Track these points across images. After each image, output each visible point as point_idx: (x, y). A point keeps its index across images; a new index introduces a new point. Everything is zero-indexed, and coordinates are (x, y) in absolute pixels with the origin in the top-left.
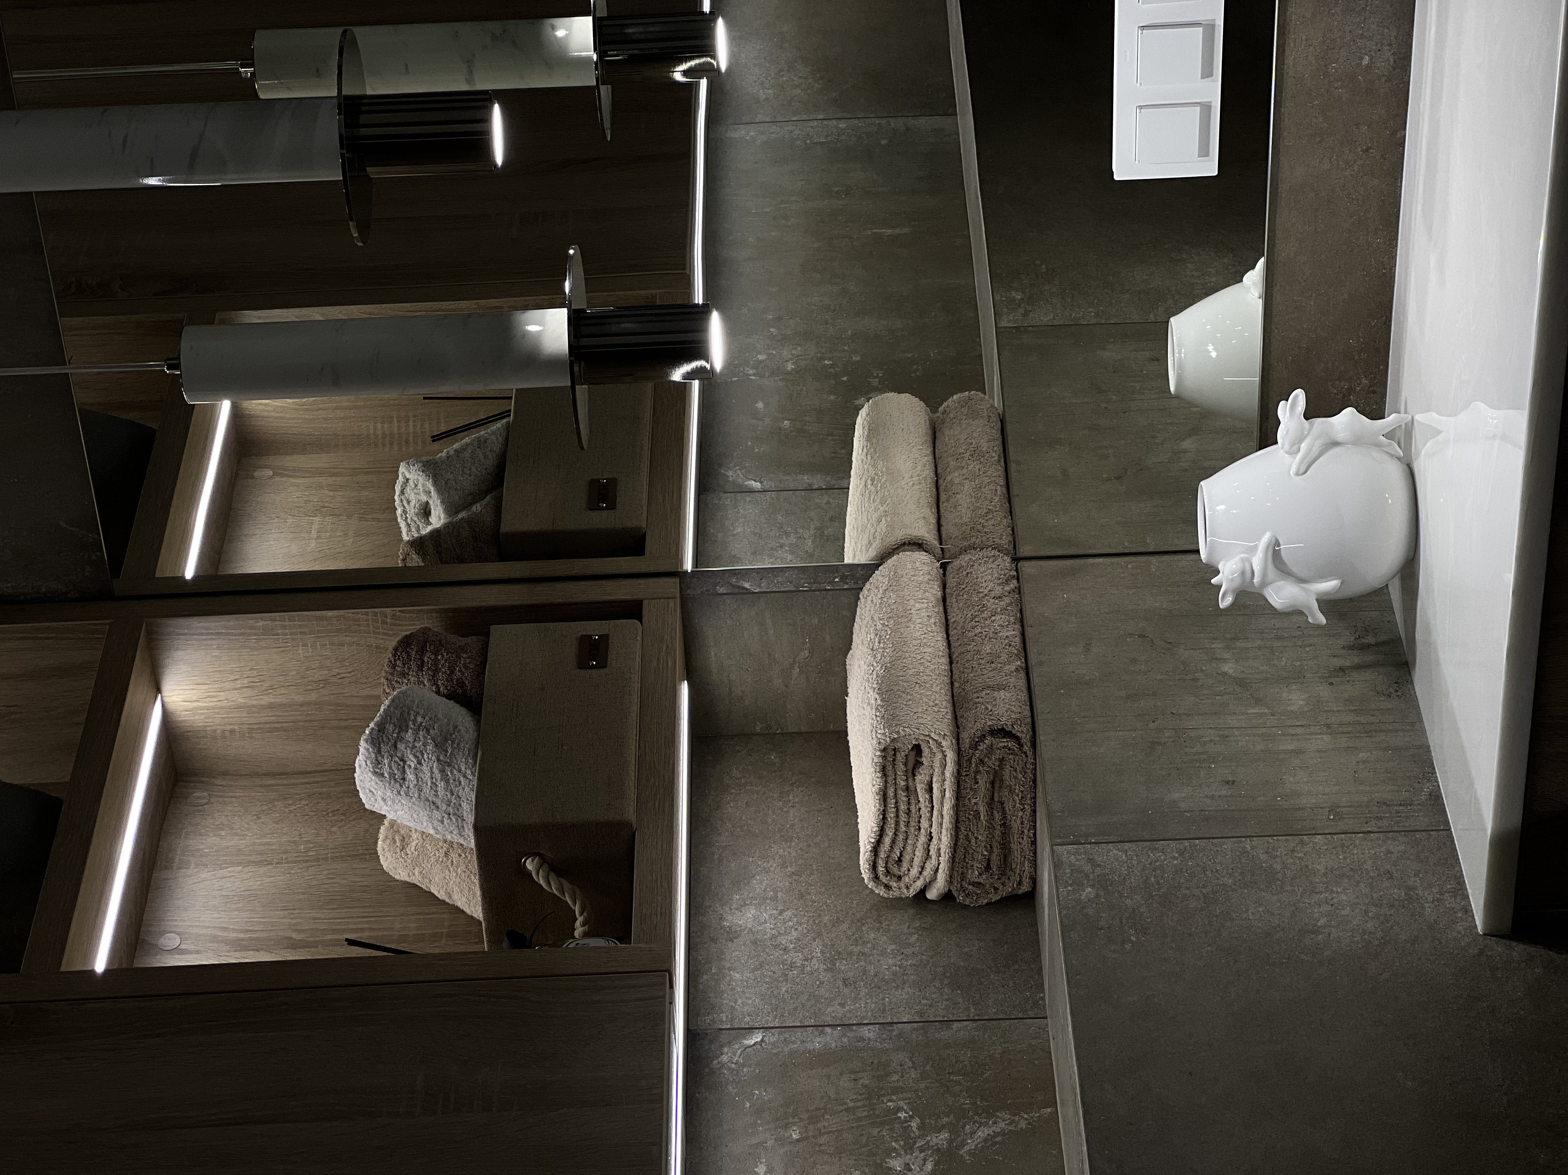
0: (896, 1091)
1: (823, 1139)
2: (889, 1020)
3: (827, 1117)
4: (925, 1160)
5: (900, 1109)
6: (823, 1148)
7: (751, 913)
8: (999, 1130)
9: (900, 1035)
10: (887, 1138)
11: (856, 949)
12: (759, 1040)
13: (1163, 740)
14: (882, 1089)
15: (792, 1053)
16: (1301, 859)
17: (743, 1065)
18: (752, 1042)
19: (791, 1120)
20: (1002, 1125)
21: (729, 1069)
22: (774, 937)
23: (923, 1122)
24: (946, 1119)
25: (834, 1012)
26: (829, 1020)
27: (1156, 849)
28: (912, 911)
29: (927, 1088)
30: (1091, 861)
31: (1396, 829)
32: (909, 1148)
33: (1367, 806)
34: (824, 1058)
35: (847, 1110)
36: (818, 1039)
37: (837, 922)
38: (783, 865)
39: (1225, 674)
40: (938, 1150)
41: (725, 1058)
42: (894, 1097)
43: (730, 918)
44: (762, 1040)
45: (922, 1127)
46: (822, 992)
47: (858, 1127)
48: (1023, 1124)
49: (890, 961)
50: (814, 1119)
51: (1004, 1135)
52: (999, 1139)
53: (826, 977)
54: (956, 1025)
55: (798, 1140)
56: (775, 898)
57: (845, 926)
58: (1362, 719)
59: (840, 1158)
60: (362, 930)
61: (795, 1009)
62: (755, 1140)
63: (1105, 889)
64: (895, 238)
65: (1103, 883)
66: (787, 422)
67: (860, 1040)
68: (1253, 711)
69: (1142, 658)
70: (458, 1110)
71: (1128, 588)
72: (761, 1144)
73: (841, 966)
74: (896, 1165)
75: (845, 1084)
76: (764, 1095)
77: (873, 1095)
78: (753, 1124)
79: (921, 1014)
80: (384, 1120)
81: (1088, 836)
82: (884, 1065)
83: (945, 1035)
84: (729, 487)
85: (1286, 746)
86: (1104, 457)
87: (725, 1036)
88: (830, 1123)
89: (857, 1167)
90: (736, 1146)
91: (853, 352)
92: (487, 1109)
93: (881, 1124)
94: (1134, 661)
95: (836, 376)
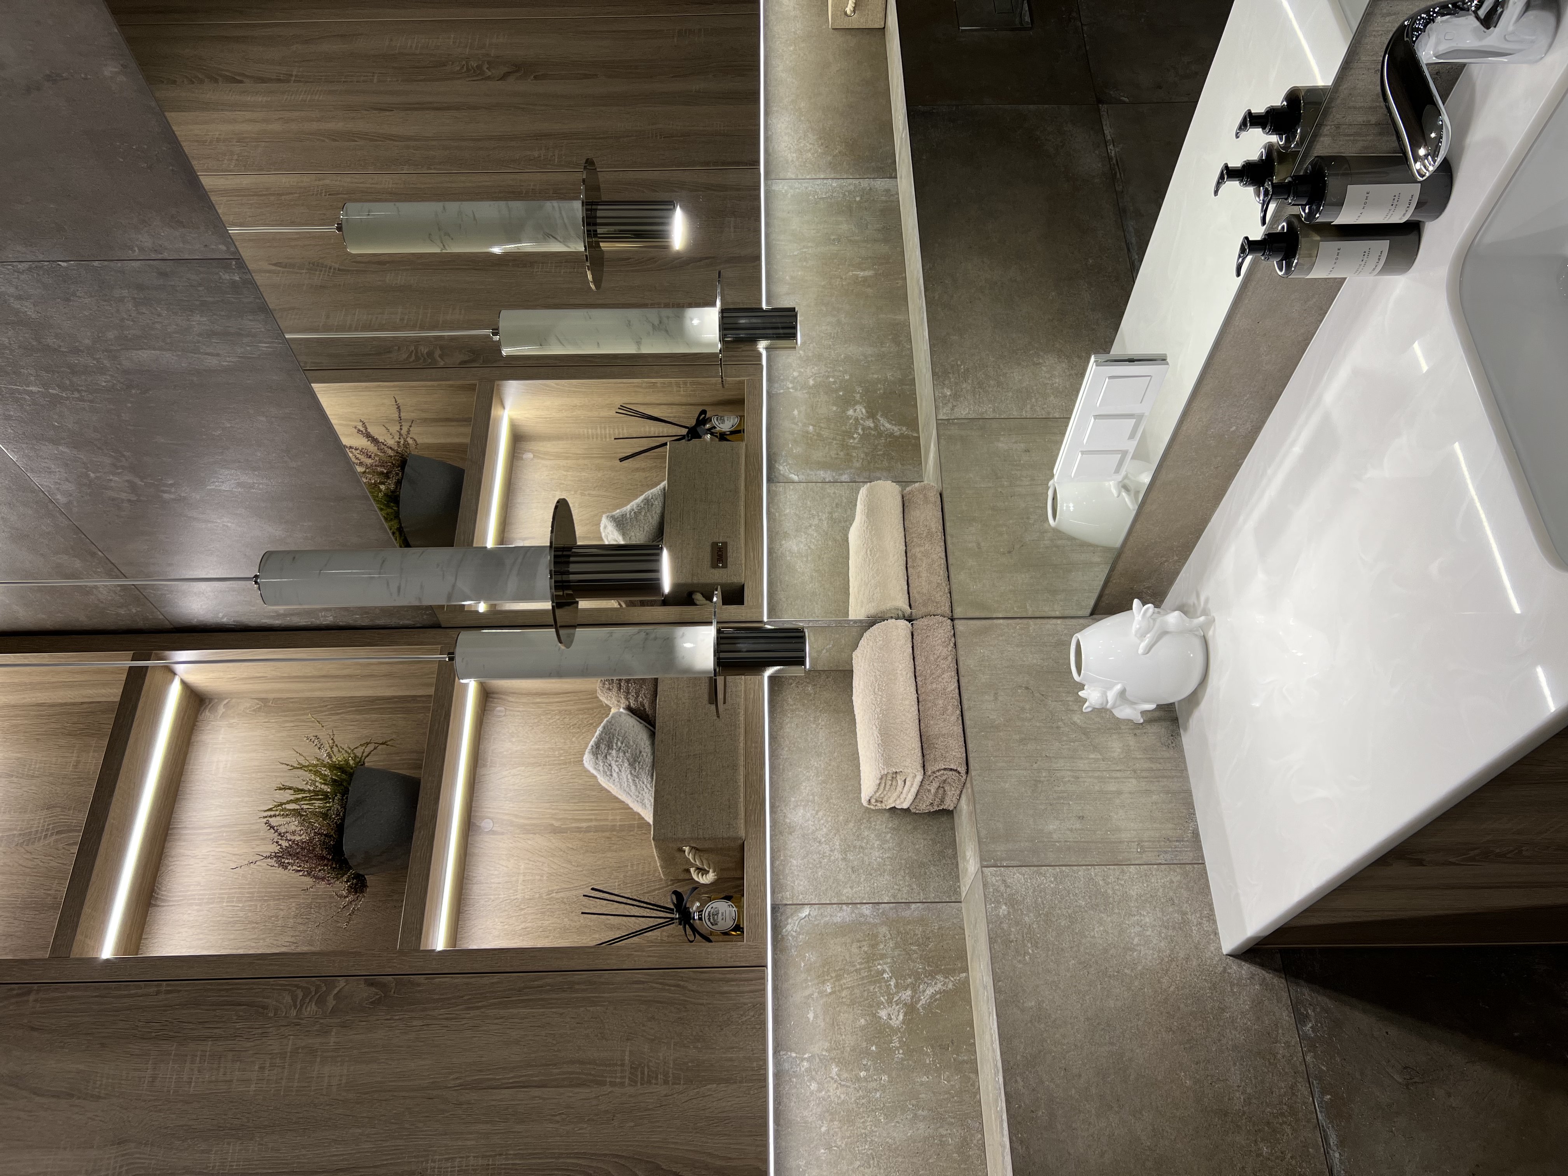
0: (883, 956)
1: (844, 994)
2: (877, 901)
3: (845, 976)
4: (899, 1011)
5: (884, 971)
6: (844, 1000)
7: (801, 812)
8: (937, 990)
9: (883, 913)
10: (878, 994)
11: (858, 843)
12: (807, 913)
13: (1042, 779)
14: (874, 955)
15: (826, 925)
16: (1122, 885)
17: (799, 934)
18: (803, 915)
19: (826, 978)
20: (939, 985)
21: (792, 936)
22: (813, 832)
23: (897, 982)
24: (909, 980)
25: (847, 893)
26: (844, 899)
27: (1041, 873)
28: (887, 815)
29: (899, 955)
30: (1004, 881)
31: (1175, 862)
32: (890, 1002)
33: (1159, 841)
34: (843, 929)
35: (856, 970)
36: (839, 914)
37: (847, 822)
38: (817, 775)
39: (1074, 723)
40: (905, 1004)
41: (789, 927)
42: (881, 962)
43: (789, 816)
44: (809, 914)
45: (896, 986)
46: (841, 877)
47: (862, 984)
48: (950, 986)
49: (877, 854)
50: (839, 978)
51: (941, 993)
52: (938, 996)
53: (842, 865)
54: (913, 906)
55: (830, 994)
56: (813, 801)
57: (851, 825)
58: (1154, 766)
59: (853, 1010)
60: (591, 820)
61: (827, 889)
62: (807, 993)
63: (1013, 907)
64: (865, 279)
65: (1012, 902)
66: (811, 427)
67: (862, 915)
68: (1092, 756)
69: (1028, 707)
70: (649, 1082)
71: (1017, 646)
72: (810, 995)
73: (850, 856)
74: (883, 1014)
75: (854, 950)
76: (811, 956)
77: (870, 959)
78: (806, 980)
79: (894, 896)
80: (608, 1089)
81: (1002, 860)
82: (875, 936)
83: (907, 913)
84: (781, 478)
85: (1112, 787)
86: (1001, 534)
87: (789, 910)
88: (847, 980)
89: (863, 1016)
90: (797, 997)
91: (845, 372)
92: (666, 1082)
93: (875, 982)
94: (1023, 709)
95: (837, 391)
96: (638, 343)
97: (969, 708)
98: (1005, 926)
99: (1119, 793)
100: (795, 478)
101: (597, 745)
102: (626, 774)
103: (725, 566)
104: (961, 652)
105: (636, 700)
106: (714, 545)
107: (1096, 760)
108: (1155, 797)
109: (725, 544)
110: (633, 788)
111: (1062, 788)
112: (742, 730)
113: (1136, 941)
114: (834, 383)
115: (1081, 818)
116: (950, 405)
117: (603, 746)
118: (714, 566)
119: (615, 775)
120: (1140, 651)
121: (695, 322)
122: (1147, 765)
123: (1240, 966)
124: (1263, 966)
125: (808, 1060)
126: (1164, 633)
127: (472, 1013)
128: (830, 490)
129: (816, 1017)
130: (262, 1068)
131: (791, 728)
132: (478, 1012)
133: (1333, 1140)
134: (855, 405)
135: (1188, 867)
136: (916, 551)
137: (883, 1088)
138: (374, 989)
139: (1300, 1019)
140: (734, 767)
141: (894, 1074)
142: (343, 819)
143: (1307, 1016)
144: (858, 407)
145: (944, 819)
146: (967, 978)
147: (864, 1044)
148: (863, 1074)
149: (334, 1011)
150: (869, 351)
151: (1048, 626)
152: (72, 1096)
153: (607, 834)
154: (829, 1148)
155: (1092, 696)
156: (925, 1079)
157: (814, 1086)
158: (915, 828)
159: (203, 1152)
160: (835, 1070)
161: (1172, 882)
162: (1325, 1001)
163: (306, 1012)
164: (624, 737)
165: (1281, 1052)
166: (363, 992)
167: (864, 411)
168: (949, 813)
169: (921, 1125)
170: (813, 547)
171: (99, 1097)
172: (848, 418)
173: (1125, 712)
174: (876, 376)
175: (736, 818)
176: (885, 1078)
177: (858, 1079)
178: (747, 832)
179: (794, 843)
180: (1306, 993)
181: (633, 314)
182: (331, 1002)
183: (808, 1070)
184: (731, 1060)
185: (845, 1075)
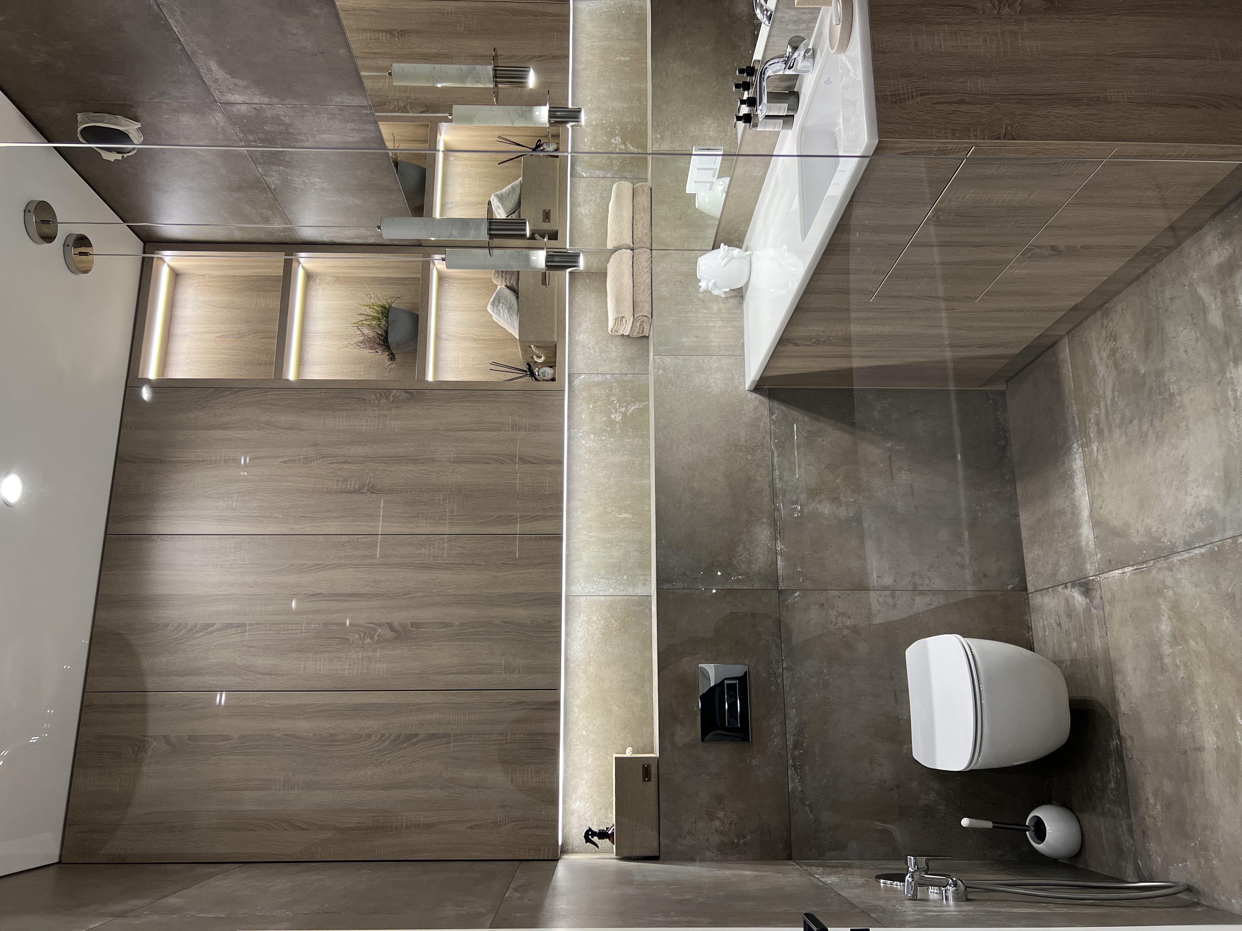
0: (614, 395)
1: (597, 409)
2: (613, 373)
4: (619, 415)
5: (614, 400)
6: (597, 411)
7: (582, 336)
8: (636, 408)
9: (615, 378)
10: (611, 409)
11: (606, 349)
12: (584, 377)
13: (683, 321)
14: (611, 394)
15: (591, 382)
16: (710, 364)
17: (581, 385)
18: (582, 378)
19: (590, 402)
20: (637, 406)
21: (576, 385)
22: (587, 344)
24: (625, 404)
25: (601, 369)
26: (599, 372)
27: (678, 358)
28: (620, 338)
29: (621, 394)
30: (662, 361)
31: (733, 355)
32: (616, 412)
33: (727, 347)
34: (598, 384)
35: (603, 400)
36: (597, 378)
37: (602, 340)
38: (590, 320)
39: (697, 297)
40: (622, 413)
41: (575, 383)
42: (613, 397)
43: (576, 337)
45: (619, 406)
46: (598, 363)
47: (605, 405)
48: (641, 406)
49: (614, 354)
50: (595, 402)
52: (636, 410)
53: (599, 358)
54: (628, 375)
55: (592, 408)
56: (587, 331)
58: (730, 316)
59: (601, 414)
60: (490, 336)
61: (592, 368)
62: (582, 407)
63: (665, 371)
64: (625, 62)
65: (664, 369)
66: (593, 148)
67: (606, 378)
68: (705, 311)
69: (680, 290)
70: (519, 430)
71: (679, 263)
72: (584, 409)
73: (603, 355)
74: (613, 416)
75: (603, 391)
76: (584, 394)
77: (609, 396)
78: (582, 403)
79: (621, 371)
80: (503, 432)
81: (662, 353)
82: (612, 387)
83: (625, 378)
84: (577, 175)
85: (711, 324)
86: (677, 210)
87: (576, 376)
88: (599, 403)
89: (604, 417)
90: (578, 409)
91: (612, 117)
92: (525, 431)
93: (610, 404)
94: (678, 291)
95: (606, 128)
96: (513, 123)
97: (655, 290)
98: (661, 378)
99: (714, 327)
100: (585, 175)
101: (494, 301)
102: (506, 314)
103: (549, 221)
104: (653, 265)
105: (510, 282)
106: (544, 211)
107: (706, 313)
108: (728, 329)
109: (549, 211)
110: (509, 320)
111: (690, 324)
112: (556, 297)
113: (712, 384)
114: (606, 123)
115: (697, 337)
116: (659, 143)
117: (496, 302)
118: (544, 221)
119: (501, 314)
120: (722, 266)
121: (537, 113)
122: (727, 315)
123: (752, 395)
124: (761, 394)
125: (582, 432)
126: (733, 258)
127: (448, 404)
128: (602, 182)
129: (586, 417)
130: (367, 421)
131: (578, 299)
132: (450, 404)
133: (776, 454)
134: (615, 136)
135: (738, 357)
136: (637, 217)
137: (611, 443)
138: (408, 394)
139: (771, 413)
140: (553, 313)
141: (616, 438)
142: (387, 328)
143: (774, 413)
144: (617, 138)
145: (644, 340)
146: (649, 403)
147: (605, 427)
148: (603, 438)
149: (393, 402)
150: (625, 105)
151: (693, 254)
152: (293, 429)
153: (497, 342)
154: (589, 464)
155: (703, 285)
156: (628, 440)
157: (584, 442)
158: (631, 344)
159: (348, 449)
160: (592, 436)
161: (730, 362)
162: (783, 407)
163: (381, 402)
164: (505, 298)
165: (762, 424)
166: (404, 395)
167: (620, 140)
168: (647, 337)
169: (626, 457)
170: (592, 211)
171: (304, 430)
172: (612, 143)
173: (716, 292)
174: (627, 120)
175: (553, 333)
176: (612, 440)
177: (602, 440)
178: (558, 339)
179: (578, 349)
180: (776, 404)
181: (511, 108)
182: (391, 399)
183: (581, 436)
184: (551, 423)
185: (596, 438)
